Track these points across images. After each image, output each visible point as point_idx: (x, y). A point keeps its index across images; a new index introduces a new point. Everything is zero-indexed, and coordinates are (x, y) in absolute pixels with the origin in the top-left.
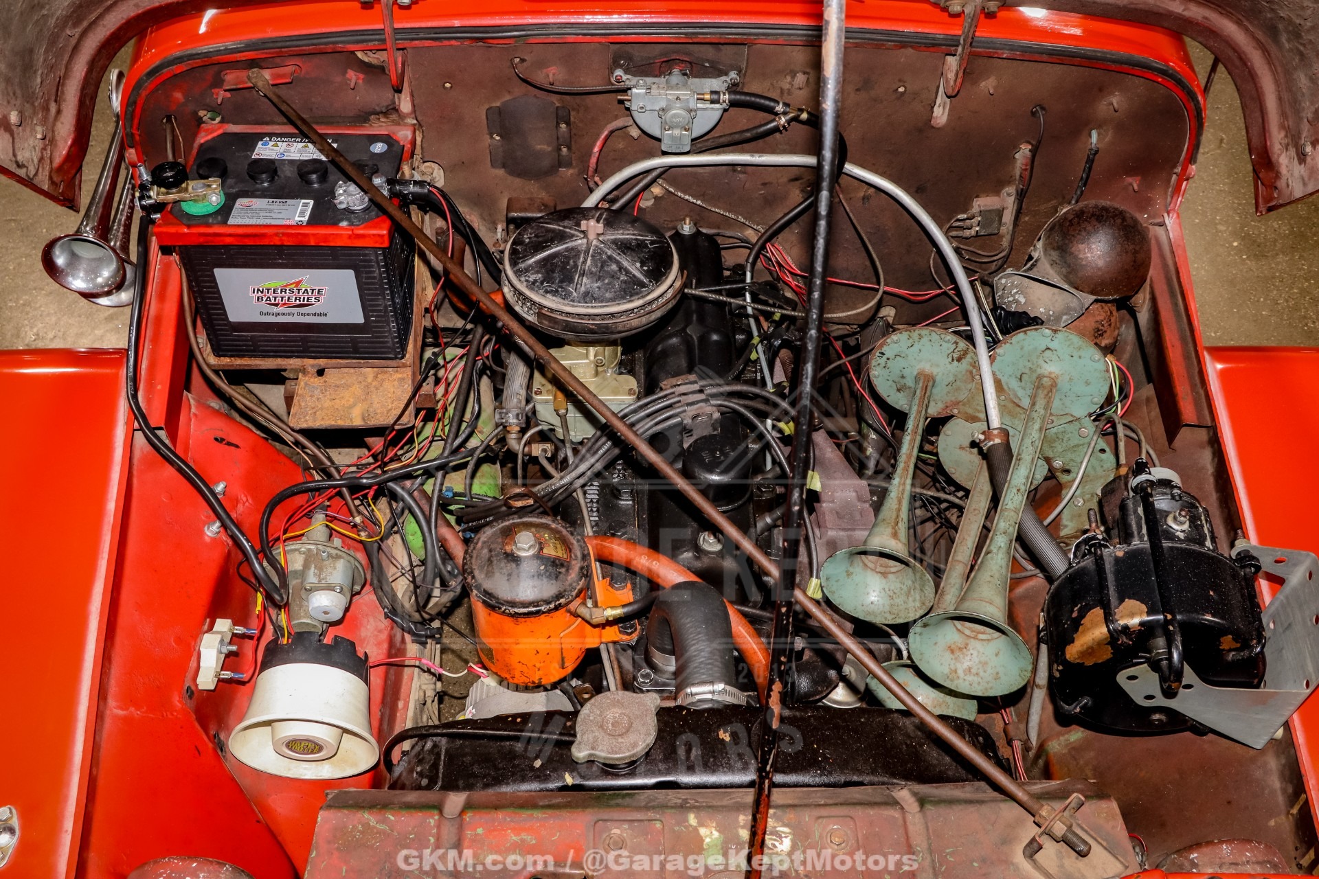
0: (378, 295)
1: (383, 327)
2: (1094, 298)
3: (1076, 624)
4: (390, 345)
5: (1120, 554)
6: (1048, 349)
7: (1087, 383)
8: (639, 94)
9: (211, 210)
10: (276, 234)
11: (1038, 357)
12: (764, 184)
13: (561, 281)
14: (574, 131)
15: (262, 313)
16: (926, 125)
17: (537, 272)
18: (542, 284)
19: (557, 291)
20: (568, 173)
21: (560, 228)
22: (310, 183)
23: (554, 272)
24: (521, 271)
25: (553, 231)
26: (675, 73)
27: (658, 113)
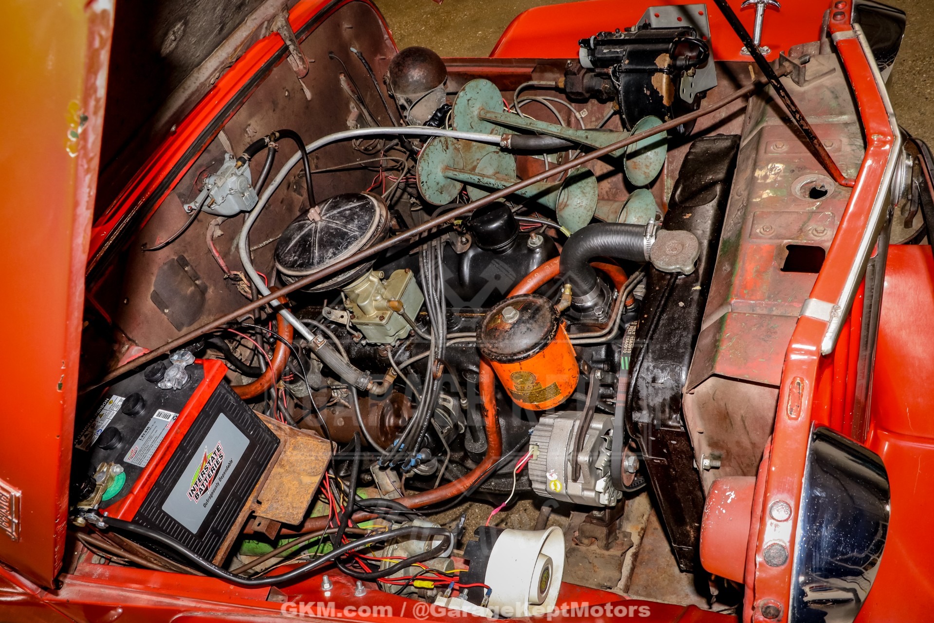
0: (242, 414)
1: (258, 433)
2: (442, 84)
3: (655, 92)
4: (270, 439)
5: (627, 62)
6: (468, 100)
7: (492, 98)
8: (216, 192)
9: (123, 476)
10: (176, 433)
11: (469, 109)
12: (282, 202)
13: (343, 239)
14: (194, 265)
15: (205, 505)
16: (307, 104)
17: (327, 251)
18: (338, 249)
19: (349, 242)
20: (210, 292)
21: (298, 237)
22: (138, 413)
23: (333, 242)
24: (320, 261)
25: (298, 242)
26: (207, 181)
27: (231, 194)
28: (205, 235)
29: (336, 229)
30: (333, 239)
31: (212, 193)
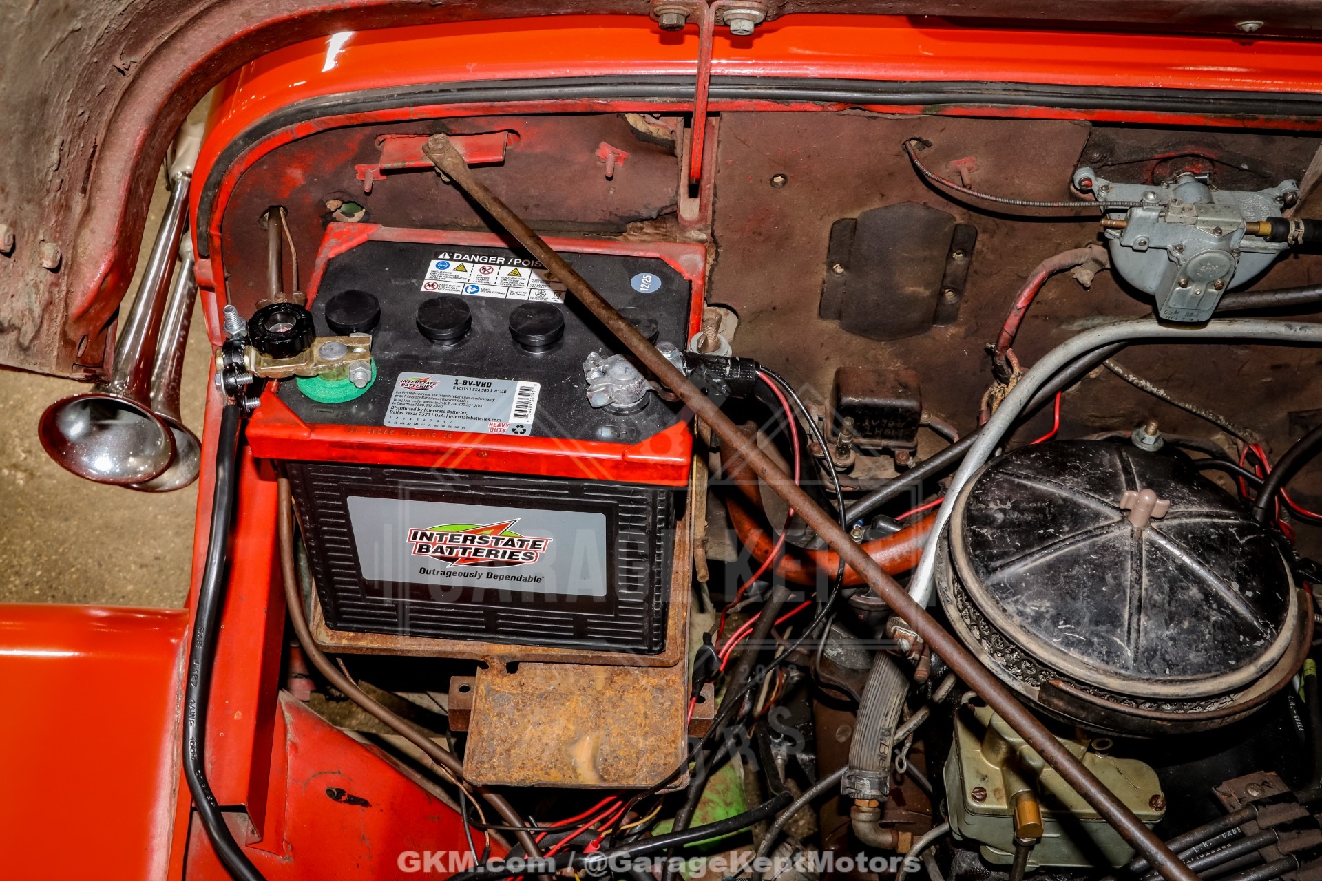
8: (1145, 219)
9: (352, 393)
13: (1095, 621)
15: (423, 571)
17: (1040, 595)
18: (1055, 623)
19: (1090, 644)
20: (947, 332)
21: (1065, 494)
22: (530, 347)
23: (1074, 598)
24: (1004, 590)
25: (1050, 500)
26: (1185, 178)
27: (1169, 253)
28: (1057, 250)
29: (1119, 588)
30: (1083, 593)
31: (1138, 212)
